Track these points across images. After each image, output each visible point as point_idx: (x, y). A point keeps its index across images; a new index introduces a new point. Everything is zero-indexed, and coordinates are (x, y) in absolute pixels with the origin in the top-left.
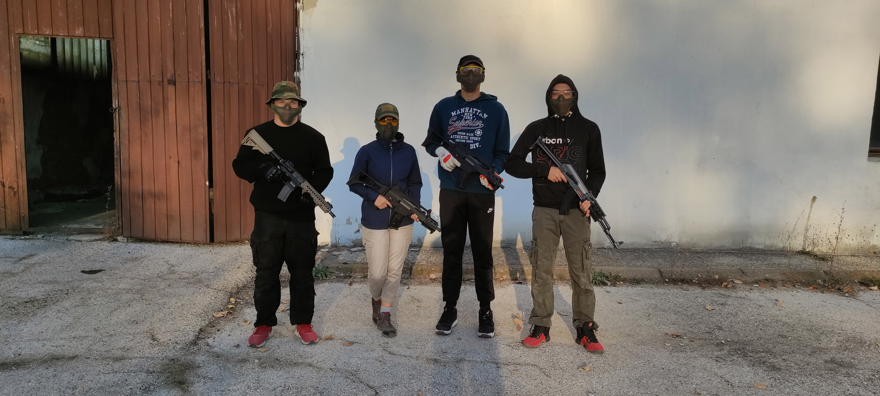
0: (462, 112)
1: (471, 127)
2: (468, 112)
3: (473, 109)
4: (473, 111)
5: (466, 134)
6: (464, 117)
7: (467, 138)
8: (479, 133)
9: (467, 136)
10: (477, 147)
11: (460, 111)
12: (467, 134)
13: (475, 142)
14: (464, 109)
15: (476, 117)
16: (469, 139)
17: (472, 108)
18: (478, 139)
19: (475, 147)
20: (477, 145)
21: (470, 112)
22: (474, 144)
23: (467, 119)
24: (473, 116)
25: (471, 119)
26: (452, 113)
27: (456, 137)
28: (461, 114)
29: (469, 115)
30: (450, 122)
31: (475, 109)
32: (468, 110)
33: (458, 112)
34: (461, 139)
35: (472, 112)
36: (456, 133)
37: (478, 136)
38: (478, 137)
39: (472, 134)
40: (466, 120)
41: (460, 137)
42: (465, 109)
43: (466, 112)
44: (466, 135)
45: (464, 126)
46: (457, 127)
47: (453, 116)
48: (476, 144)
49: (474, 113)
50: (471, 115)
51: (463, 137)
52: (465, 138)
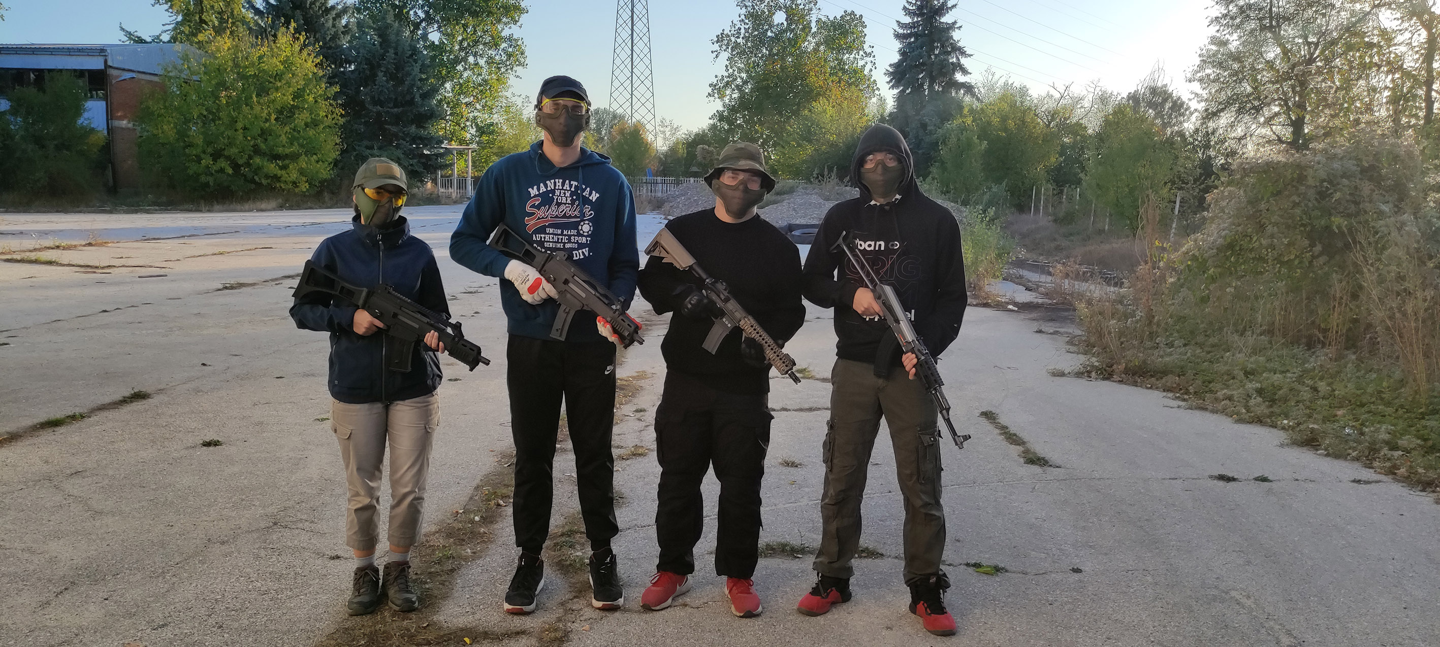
0: (549, 189)
1: (570, 217)
2: (561, 188)
3: (570, 183)
4: (571, 186)
5: (562, 232)
6: (555, 198)
7: (565, 239)
8: (586, 228)
9: (565, 235)
10: (587, 255)
11: (546, 186)
12: (565, 232)
13: (581, 246)
14: (553, 181)
15: (578, 197)
16: (570, 242)
17: (567, 181)
18: (587, 240)
19: (582, 257)
20: (586, 251)
21: (565, 188)
22: (580, 251)
23: (561, 203)
24: (571, 195)
25: (569, 201)
26: (530, 190)
27: (545, 238)
28: (548, 192)
29: (565, 193)
30: (528, 209)
31: (574, 183)
32: (560, 184)
33: (543, 189)
34: (555, 242)
35: (568, 189)
36: (542, 230)
37: (586, 234)
38: (586, 236)
39: (574, 232)
40: (559, 204)
41: (553, 238)
42: (555, 183)
43: (557, 188)
44: (562, 234)
45: (557, 217)
46: (543, 218)
47: (533, 197)
48: (584, 250)
49: (573, 189)
50: (568, 194)
51: (558, 239)
52: (562, 239)
